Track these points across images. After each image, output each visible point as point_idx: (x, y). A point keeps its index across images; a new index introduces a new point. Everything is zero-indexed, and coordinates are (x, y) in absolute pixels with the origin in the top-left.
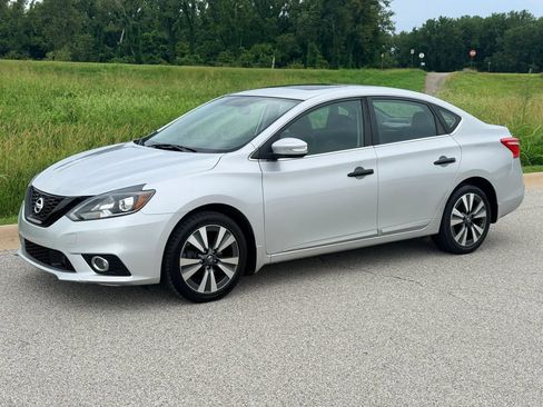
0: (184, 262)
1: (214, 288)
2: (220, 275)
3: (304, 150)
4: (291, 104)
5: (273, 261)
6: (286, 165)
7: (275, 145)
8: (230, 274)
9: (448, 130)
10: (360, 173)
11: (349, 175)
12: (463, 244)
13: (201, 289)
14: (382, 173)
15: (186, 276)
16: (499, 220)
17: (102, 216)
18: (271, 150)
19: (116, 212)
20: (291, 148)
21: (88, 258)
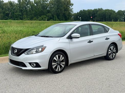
0: (53, 64)
1: (60, 70)
2: (61, 66)
3: (79, 36)
4: (74, 26)
5: (72, 63)
6: (74, 40)
8: (63, 66)
10: (90, 42)
11: (88, 42)
12: (111, 58)
13: (57, 70)
14: (95, 42)
15: (54, 67)
16: (118, 52)
17: (33, 53)
18: (71, 36)
19: (37, 52)
20: (76, 36)
21: (30, 64)
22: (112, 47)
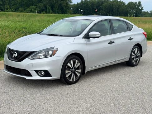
0: (67, 72)
1: (75, 80)
2: (76, 75)
3: (99, 35)
4: (91, 21)
5: (89, 70)
6: (92, 40)
7: (90, 34)
8: (79, 75)
9: (130, 30)
10: (111, 43)
11: (109, 43)
12: (135, 63)
13: (71, 80)
14: (117, 42)
15: (67, 76)
16: (143, 56)
17: (41, 57)
19: (46, 56)
20: (96, 35)
21: (37, 72)
22: (136, 49)
